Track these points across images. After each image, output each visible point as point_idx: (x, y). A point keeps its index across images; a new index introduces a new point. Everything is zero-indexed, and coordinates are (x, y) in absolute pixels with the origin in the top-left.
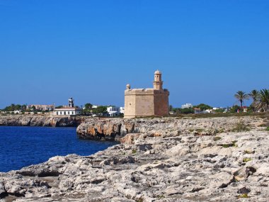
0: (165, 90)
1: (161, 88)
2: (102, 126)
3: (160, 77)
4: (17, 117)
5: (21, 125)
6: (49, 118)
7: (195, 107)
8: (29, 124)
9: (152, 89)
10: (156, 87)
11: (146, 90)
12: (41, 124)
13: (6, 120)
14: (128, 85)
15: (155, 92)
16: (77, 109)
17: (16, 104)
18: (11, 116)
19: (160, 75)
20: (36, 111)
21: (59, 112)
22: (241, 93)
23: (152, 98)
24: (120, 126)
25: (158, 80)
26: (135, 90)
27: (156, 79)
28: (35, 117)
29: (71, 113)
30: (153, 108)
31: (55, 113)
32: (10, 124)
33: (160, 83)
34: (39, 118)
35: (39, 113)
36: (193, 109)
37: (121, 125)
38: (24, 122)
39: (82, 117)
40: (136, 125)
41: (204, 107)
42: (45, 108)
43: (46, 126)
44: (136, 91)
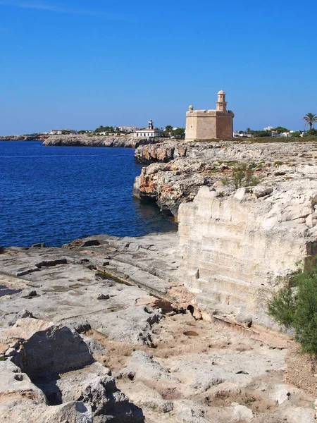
0: (229, 112)
1: (224, 109)
2: (155, 150)
3: (224, 97)
4: (101, 138)
5: (104, 146)
6: (130, 140)
7: (272, 130)
8: (112, 145)
9: (215, 111)
10: (219, 109)
11: (209, 111)
12: (123, 145)
13: (91, 141)
14: (190, 106)
15: (218, 113)
16: (157, 131)
17: (104, 126)
18: (96, 138)
19: (223, 96)
20: (119, 132)
21: (139, 134)
22: (311, 116)
23: (215, 120)
24: (173, 151)
25: (222, 101)
26: (196, 111)
27: (220, 100)
28: (117, 138)
29: (150, 135)
30: (215, 131)
31: (135, 135)
32: (95, 145)
33: (224, 104)
34: (121, 139)
35: (122, 134)
36: (270, 131)
37: (174, 149)
38: (107, 143)
39: (160, 139)
40: (188, 149)
41: (280, 130)
42: (129, 129)
43: (127, 147)
44: (198, 113)
